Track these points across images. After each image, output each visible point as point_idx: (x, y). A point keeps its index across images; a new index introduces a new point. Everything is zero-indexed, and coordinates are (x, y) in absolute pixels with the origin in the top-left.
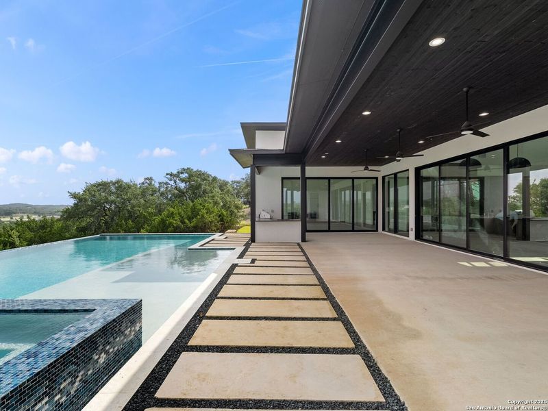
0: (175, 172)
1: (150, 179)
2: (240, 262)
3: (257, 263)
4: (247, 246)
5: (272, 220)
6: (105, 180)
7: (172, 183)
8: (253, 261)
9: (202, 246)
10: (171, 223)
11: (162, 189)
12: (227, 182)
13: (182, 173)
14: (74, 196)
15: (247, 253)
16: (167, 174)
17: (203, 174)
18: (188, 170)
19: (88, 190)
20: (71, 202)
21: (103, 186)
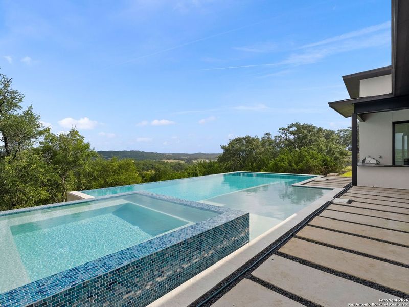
0: (286, 127)
1: (269, 134)
2: (337, 200)
3: (353, 204)
4: (347, 188)
5: (378, 165)
6: (239, 137)
7: (283, 136)
8: (350, 202)
9: (303, 184)
10: (282, 166)
11: (277, 141)
12: (333, 132)
13: (291, 127)
14: (224, 148)
15: (345, 194)
16: (280, 129)
17: (309, 127)
18: (296, 125)
19: (230, 144)
20: (222, 152)
21: (239, 140)
